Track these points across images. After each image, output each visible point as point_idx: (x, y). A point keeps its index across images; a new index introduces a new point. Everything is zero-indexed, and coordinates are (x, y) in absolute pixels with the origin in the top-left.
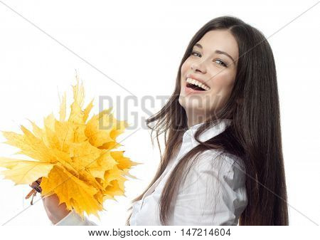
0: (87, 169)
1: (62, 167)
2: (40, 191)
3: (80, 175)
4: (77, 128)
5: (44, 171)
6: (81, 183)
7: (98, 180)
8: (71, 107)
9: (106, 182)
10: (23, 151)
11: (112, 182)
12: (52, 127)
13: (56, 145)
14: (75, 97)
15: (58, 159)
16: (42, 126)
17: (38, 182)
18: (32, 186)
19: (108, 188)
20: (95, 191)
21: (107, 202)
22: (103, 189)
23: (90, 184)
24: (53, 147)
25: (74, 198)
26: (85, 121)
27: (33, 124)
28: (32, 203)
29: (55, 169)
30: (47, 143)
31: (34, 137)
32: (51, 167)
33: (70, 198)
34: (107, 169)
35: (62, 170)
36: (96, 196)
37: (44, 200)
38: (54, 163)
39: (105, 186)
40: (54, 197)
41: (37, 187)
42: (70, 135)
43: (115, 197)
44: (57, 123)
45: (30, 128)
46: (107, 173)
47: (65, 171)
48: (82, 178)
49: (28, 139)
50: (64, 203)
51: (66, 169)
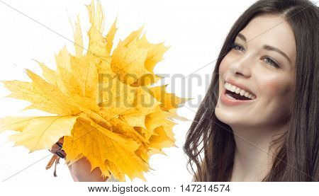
0: (121, 117)
1: (88, 119)
2: (63, 156)
3: (113, 126)
4: (101, 62)
5: (65, 128)
6: (115, 137)
7: (137, 129)
8: (89, 34)
9: (149, 131)
10: (35, 105)
11: (156, 130)
12: (68, 66)
13: (76, 90)
14: (92, 21)
15: (81, 109)
16: (54, 67)
17: (59, 144)
18: (52, 151)
19: (152, 139)
20: (136, 146)
21: (154, 159)
22: (146, 140)
23: (128, 137)
24: (73, 93)
25: (110, 159)
26: (109, 52)
27: (42, 65)
28: (55, 175)
29: (80, 123)
30: (63, 89)
31: (45, 83)
32: (74, 120)
33: (104, 160)
34: (147, 114)
35: (88, 123)
36: (138, 153)
37: (70, 167)
38: (76, 115)
39: (148, 137)
40: (84, 161)
41: (59, 151)
42: (93, 73)
43: (163, 149)
44: (73, 58)
45: (39, 72)
46: (148, 118)
47: (92, 124)
48: (117, 130)
49: (38, 87)
50: (98, 168)
51: (94, 120)
